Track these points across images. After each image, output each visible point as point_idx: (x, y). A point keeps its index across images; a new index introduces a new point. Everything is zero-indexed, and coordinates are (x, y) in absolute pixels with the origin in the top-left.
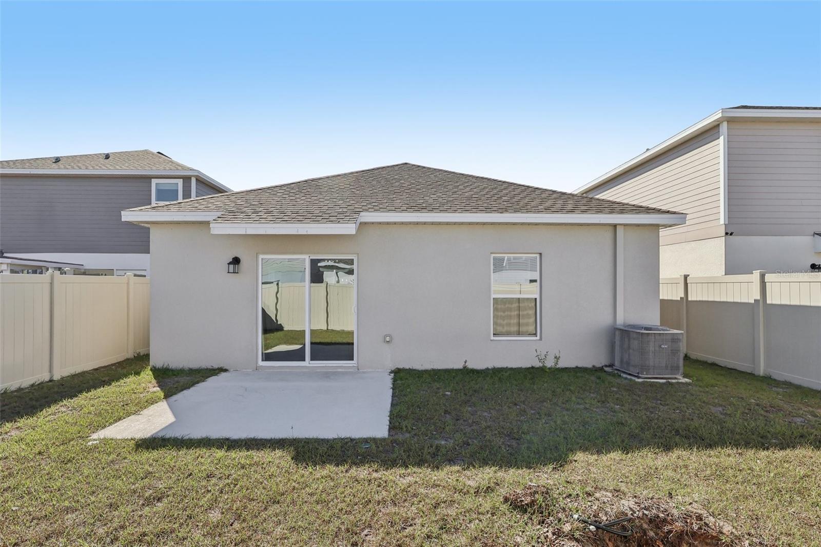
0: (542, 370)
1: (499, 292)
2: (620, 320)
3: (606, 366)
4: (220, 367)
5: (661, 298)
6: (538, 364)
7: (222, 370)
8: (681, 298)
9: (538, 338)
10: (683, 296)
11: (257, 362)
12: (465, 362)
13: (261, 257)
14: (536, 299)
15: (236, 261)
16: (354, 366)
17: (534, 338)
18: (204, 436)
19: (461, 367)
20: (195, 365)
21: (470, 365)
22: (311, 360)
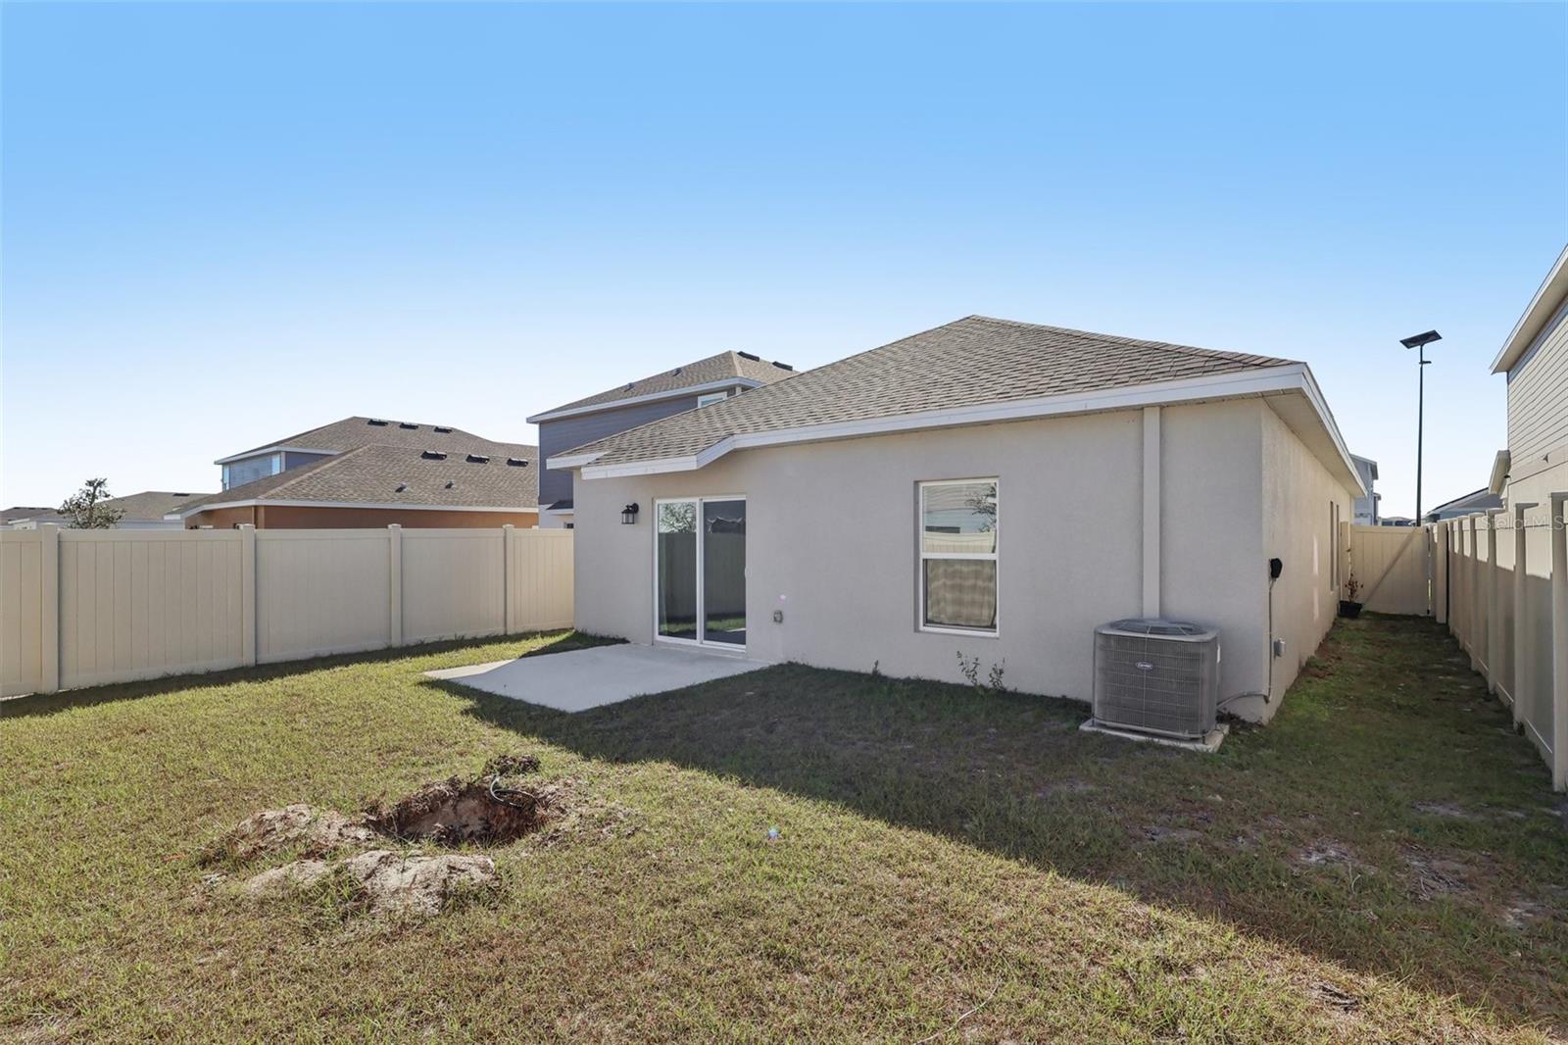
0: (972, 690)
1: (937, 549)
7: (624, 641)
9: (998, 634)
11: (653, 637)
12: (877, 664)
13: (658, 502)
14: (995, 561)
15: (633, 510)
18: (491, 691)
19: (870, 671)
20: (605, 634)
21: (884, 671)
22: (705, 639)
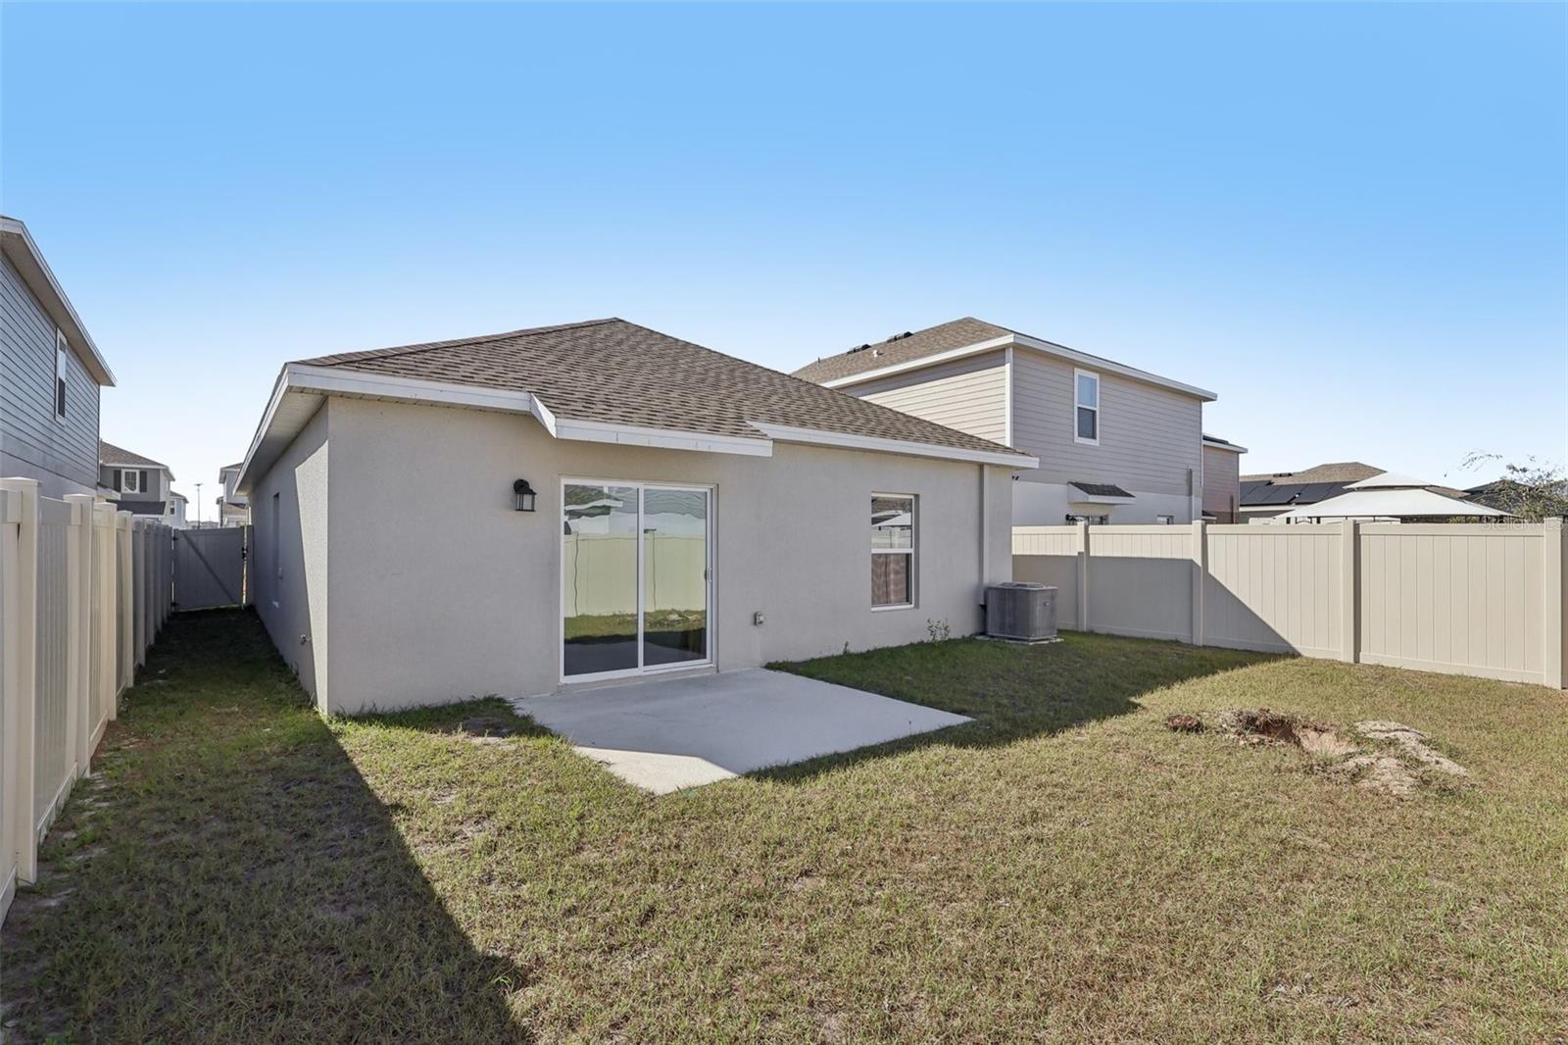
0: (931, 645)
1: (879, 546)
2: (986, 581)
3: (977, 634)
4: (487, 696)
5: (1014, 553)
6: (927, 638)
8: (1079, 553)
9: (913, 606)
10: (1083, 550)
11: (555, 679)
12: (846, 645)
13: (564, 481)
14: (908, 556)
15: (521, 487)
16: (711, 667)
17: (909, 606)
19: (841, 652)
21: (852, 649)
22: (644, 665)
